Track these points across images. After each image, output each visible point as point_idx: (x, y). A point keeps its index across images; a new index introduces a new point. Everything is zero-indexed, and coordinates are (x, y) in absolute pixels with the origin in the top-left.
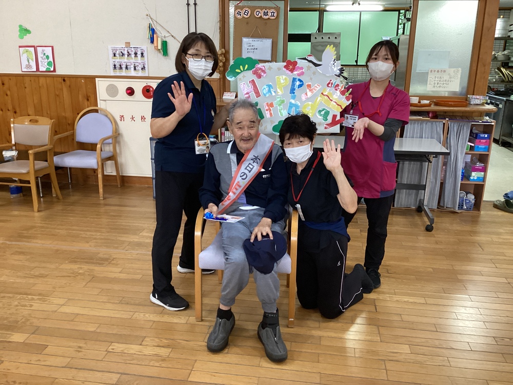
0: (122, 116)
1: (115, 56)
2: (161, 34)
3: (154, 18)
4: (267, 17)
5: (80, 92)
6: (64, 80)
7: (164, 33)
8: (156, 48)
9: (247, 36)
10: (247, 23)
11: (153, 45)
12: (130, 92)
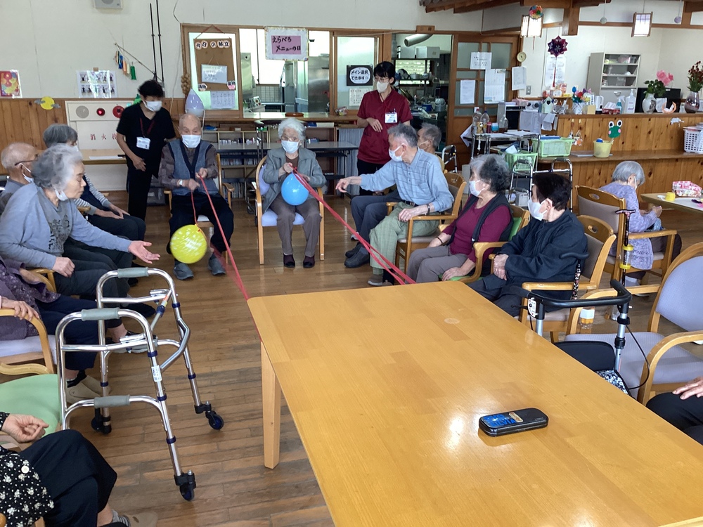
0: (94, 135)
1: (83, 80)
2: (128, 61)
3: (121, 45)
4: (222, 47)
5: (48, 115)
6: (30, 104)
7: (131, 60)
8: (125, 73)
9: (207, 63)
10: (206, 53)
11: (121, 70)
12: (101, 112)
